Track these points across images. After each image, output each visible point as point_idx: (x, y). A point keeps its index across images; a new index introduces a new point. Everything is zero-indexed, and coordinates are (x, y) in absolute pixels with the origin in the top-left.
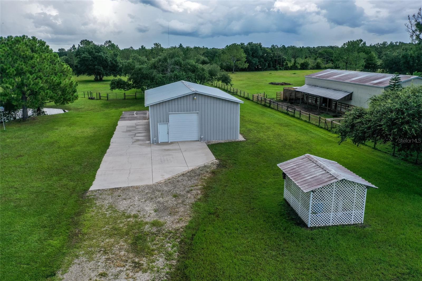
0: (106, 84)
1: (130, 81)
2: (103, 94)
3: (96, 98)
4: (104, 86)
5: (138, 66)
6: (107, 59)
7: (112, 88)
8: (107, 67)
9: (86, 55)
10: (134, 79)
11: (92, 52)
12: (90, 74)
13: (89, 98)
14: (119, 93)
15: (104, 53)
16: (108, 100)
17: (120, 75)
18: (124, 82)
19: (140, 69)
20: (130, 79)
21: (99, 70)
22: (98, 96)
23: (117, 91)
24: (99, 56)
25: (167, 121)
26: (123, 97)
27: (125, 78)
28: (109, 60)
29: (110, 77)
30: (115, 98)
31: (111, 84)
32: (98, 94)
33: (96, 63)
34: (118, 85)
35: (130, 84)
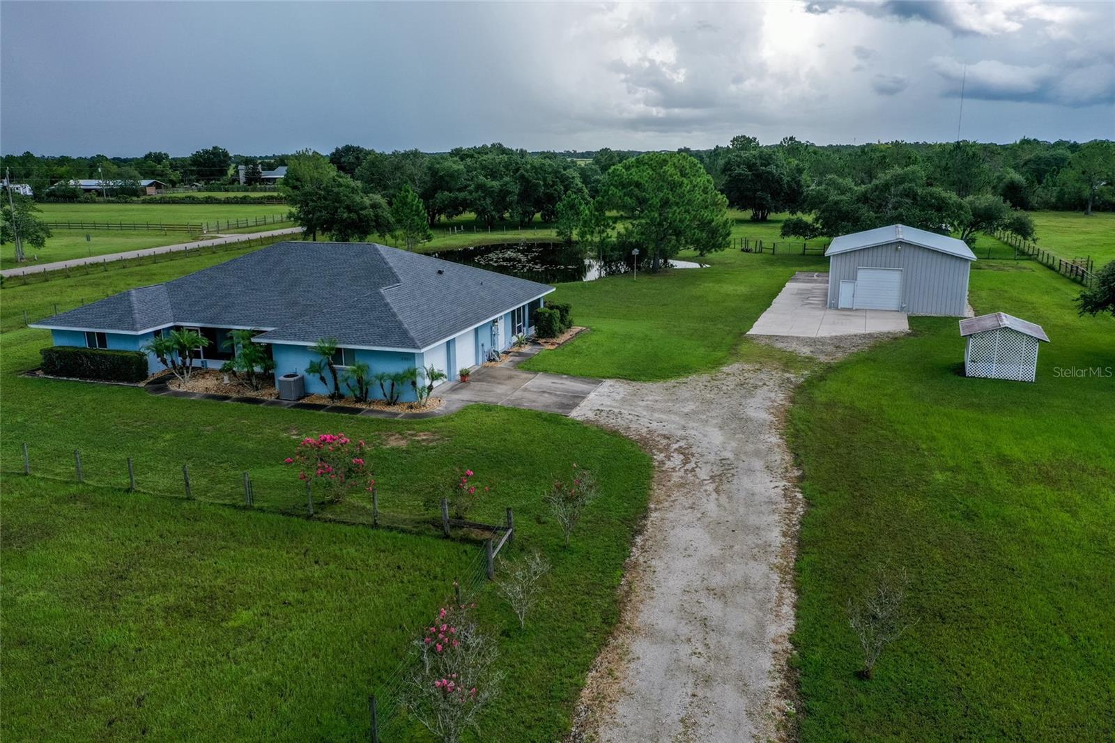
0: (773, 227)
1: (817, 223)
2: (767, 244)
3: (754, 251)
4: (769, 231)
5: (834, 196)
6: (781, 178)
7: (785, 233)
8: (779, 194)
9: (742, 170)
10: (824, 219)
11: (754, 164)
12: (744, 208)
13: (743, 250)
14: (794, 243)
15: (777, 166)
16: (773, 254)
17: (803, 212)
18: (806, 223)
19: (836, 203)
20: (817, 220)
21: (764, 199)
22: (758, 246)
23: (792, 239)
24: (767, 172)
25: (853, 278)
26: (801, 251)
27: (808, 218)
28: (785, 181)
29: (783, 214)
30: (787, 252)
31: (783, 228)
32: (759, 243)
33: (759, 186)
34: (794, 228)
35: (817, 228)
